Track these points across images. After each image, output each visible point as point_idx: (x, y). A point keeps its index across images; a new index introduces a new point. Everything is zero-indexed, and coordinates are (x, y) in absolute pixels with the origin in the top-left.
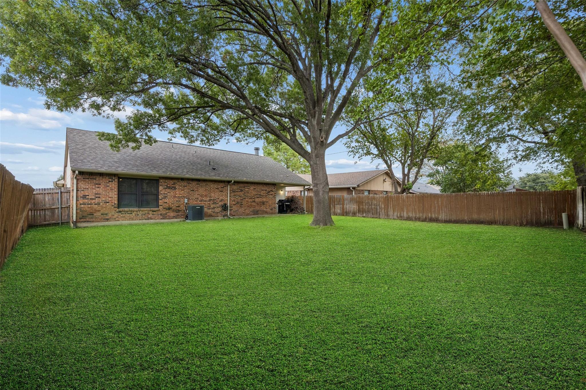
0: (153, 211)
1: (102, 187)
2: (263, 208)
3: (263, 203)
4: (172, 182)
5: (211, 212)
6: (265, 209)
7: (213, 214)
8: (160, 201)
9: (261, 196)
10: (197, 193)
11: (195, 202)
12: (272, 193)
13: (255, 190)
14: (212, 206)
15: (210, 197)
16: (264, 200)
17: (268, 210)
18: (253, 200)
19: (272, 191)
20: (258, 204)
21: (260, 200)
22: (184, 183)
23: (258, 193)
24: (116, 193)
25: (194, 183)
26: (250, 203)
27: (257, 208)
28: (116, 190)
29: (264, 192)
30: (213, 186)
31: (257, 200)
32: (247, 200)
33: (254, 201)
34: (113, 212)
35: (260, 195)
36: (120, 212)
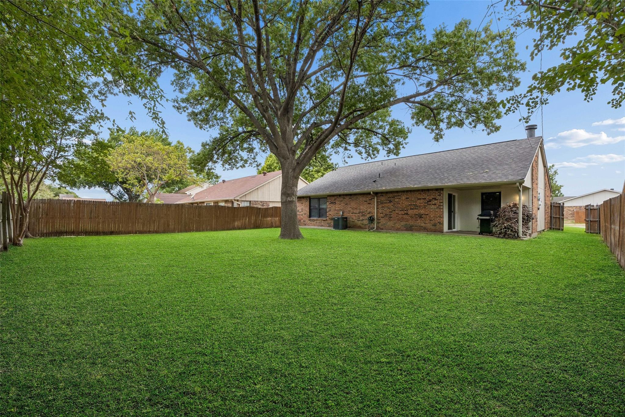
0: (324, 221)
1: (304, 204)
2: (420, 223)
3: (421, 216)
4: (333, 198)
5: (360, 224)
6: (423, 225)
7: (362, 226)
8: (327, 213)
9: (416, 207)
10: (349, 206)
11: (348, 215)
12: (436, 201)
13: (408, 200)
14: (361, 218)
15: (360, 209)
16: (422, 212)
17: (429, 226)
18: (406, 212)
19: (435, 199)
20: (412, 217)
21: (415, 211)
22: (341, 199)
23: (413, 203)
24: (308, 208)
25: (347, 198)
26: (400, 216)
27: (411, 222)
28: (308, 206)
29: (422, 201)
30: (361, 199)
31: (410, 212)
32: (397, 212)
33: (407, 214)
34: (307, 221)
35: (416, 205)
36: (310, 220)
